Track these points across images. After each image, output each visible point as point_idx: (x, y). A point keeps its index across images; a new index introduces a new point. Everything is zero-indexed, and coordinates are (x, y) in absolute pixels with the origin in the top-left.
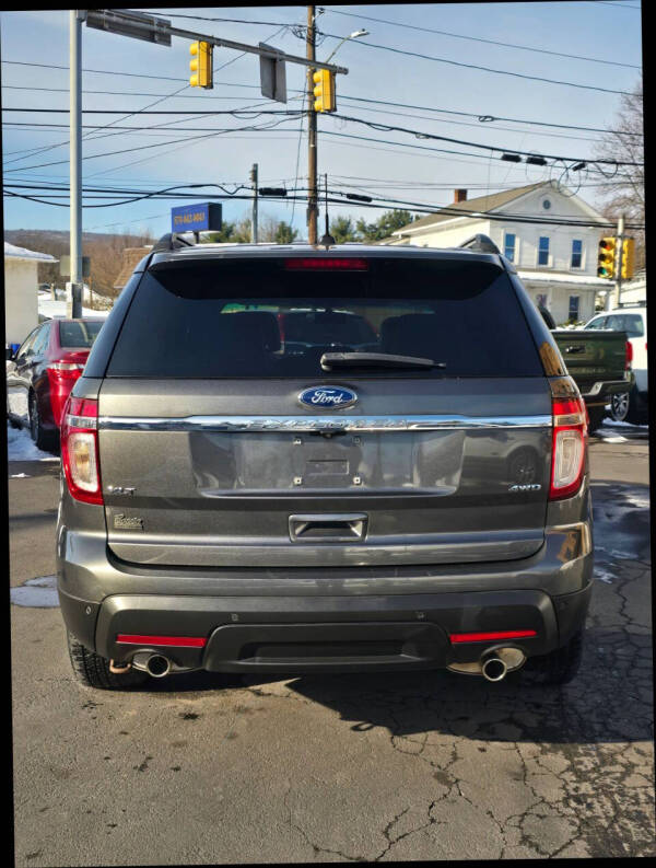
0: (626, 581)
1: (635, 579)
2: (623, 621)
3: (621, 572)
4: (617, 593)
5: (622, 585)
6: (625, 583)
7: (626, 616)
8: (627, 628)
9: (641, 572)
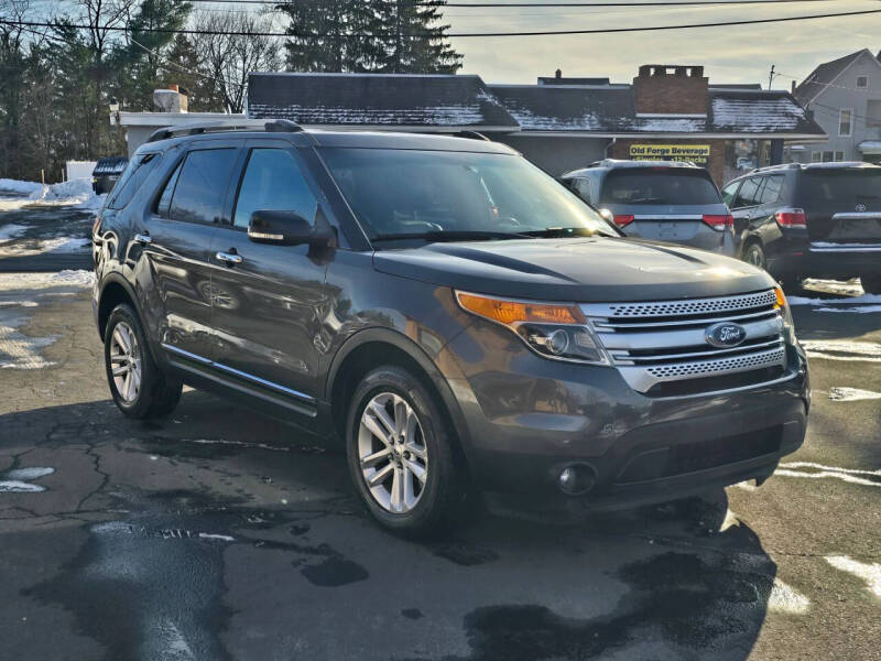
0: (101, 490)
1: (90, 495)
2: (95, 451)
3: (109, 502)
4: (107, 476)
5: (104, 484)
6: (102, 487)
7: (93, 455)
8: (89, 447)
9: (83, 508)
